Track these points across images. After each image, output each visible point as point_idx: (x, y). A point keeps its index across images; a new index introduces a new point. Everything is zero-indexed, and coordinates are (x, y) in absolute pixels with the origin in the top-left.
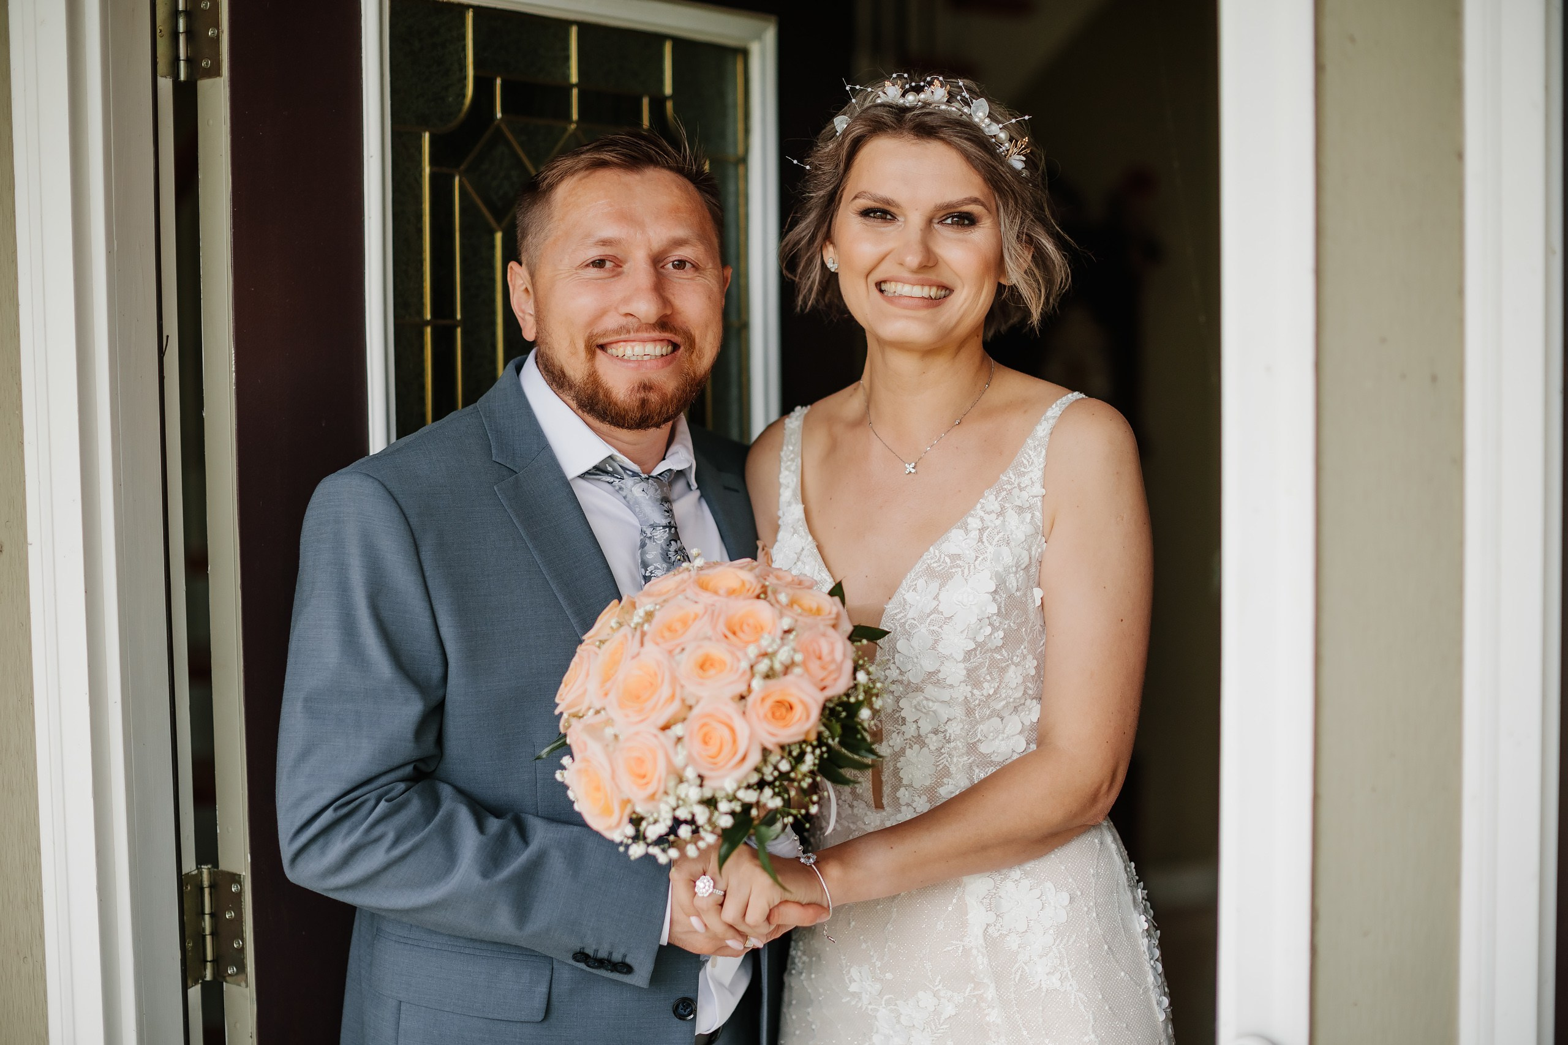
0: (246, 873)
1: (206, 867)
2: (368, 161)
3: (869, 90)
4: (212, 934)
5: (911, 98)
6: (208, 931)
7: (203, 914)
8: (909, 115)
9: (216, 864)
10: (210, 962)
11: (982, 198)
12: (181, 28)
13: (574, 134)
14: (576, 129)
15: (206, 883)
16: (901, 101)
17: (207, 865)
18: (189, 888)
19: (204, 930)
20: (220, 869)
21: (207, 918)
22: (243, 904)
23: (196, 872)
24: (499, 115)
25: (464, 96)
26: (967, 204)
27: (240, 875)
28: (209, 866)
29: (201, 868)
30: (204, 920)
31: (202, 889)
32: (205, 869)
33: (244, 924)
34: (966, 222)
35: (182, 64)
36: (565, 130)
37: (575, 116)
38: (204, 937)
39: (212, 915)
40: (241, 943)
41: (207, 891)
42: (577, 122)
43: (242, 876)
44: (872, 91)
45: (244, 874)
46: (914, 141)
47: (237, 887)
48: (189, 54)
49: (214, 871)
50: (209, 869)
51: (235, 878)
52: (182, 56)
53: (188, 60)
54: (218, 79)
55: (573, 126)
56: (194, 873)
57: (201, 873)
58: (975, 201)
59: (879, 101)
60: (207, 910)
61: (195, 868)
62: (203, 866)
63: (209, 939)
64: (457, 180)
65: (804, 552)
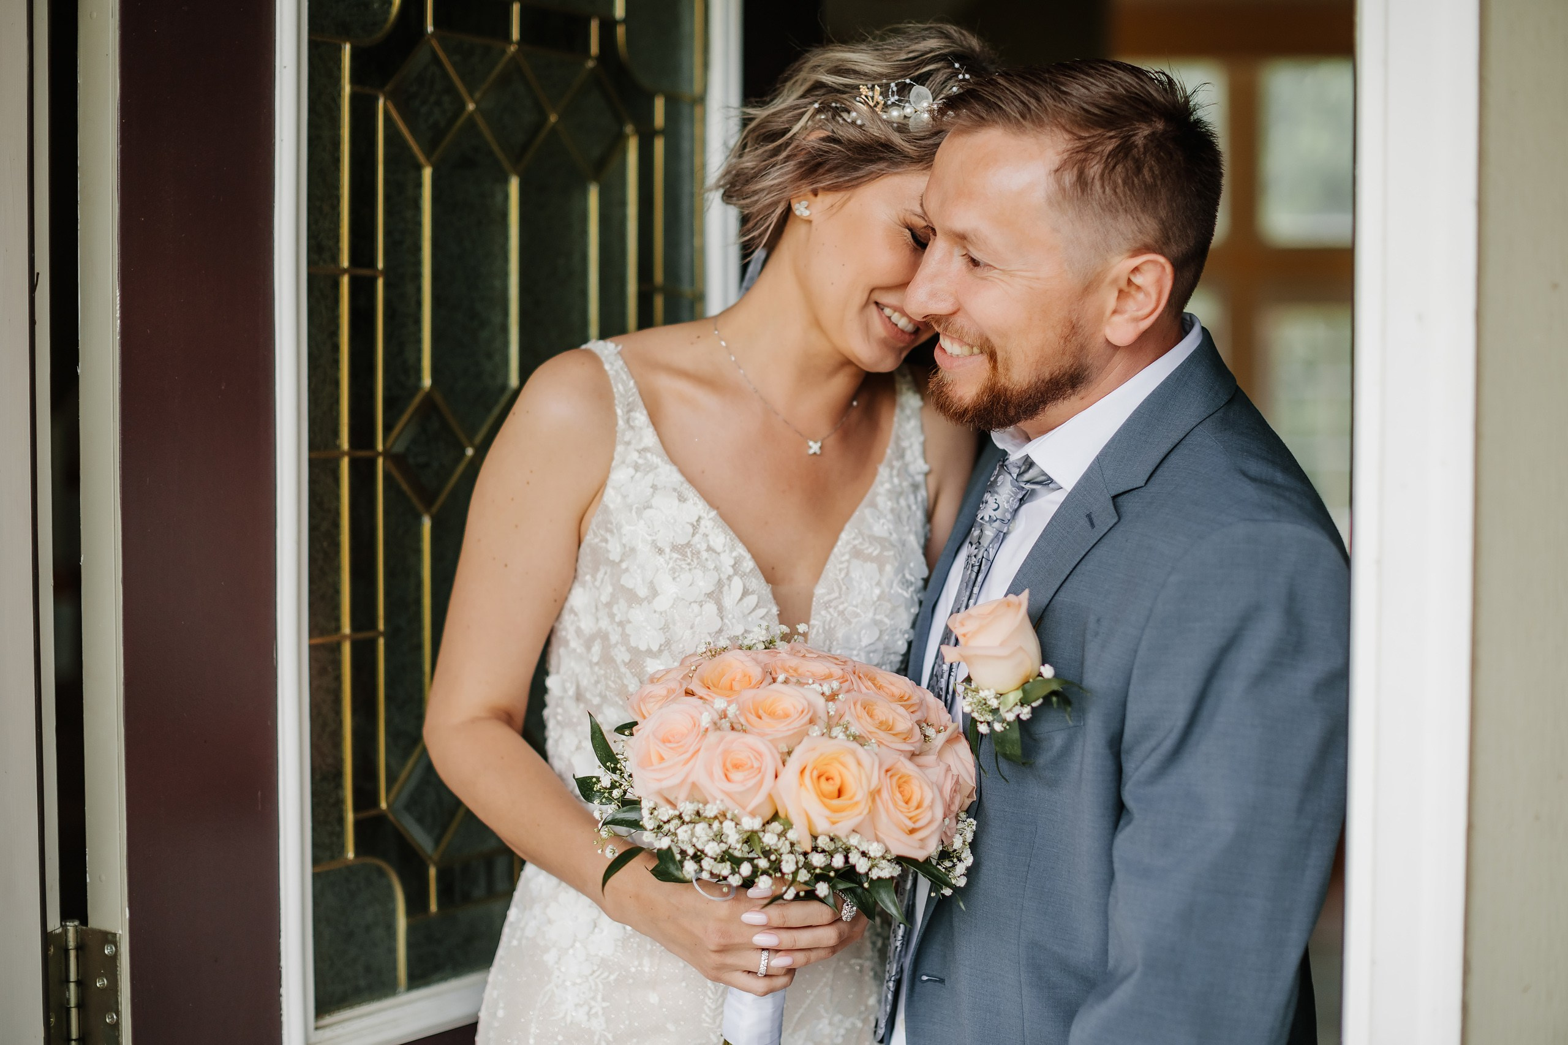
0: (123, 932)
1: (71, 924)
2: (280, 72)
4: (79, 1006)
6: (73, 1003)
7: (68, 981)
9: (84, 921)
10: (75, 1040)
13: (513, 58)
14: (518, 51)
15: (72, 944)
17: (73, 922)
18: (52, 950)
19: (68, 1000)
20: (89, 926)
21: (72, 986)
22: (118, 969)
23: (60, 930)
24: (430, 29)
25: (390, 3)
27: (116, 934)
28: (76, 923)
29: (66, 926)
30: (68, 989)
31: (66, 951)
32: (71, 926)
33: (119, 994)
36: (504, 52)
37: (516, 34)
38: (68, 1010)
39: (79, 983)
40: (115, 1017)
41: (72, 954)
42: (519, 43)
43: (118, 936)
45: (120, 932)
47: (111, 948)
49: (82, 930)
50: (76, 926)
51: (109, 938)
55: (513, 48)
56: (57, 931)
57: (66, 931)
60: (73, 976)
61: (59, 925)
62: (68, 924)
63: (74, 1013)
64: (381, 102)
65: (703, 522)
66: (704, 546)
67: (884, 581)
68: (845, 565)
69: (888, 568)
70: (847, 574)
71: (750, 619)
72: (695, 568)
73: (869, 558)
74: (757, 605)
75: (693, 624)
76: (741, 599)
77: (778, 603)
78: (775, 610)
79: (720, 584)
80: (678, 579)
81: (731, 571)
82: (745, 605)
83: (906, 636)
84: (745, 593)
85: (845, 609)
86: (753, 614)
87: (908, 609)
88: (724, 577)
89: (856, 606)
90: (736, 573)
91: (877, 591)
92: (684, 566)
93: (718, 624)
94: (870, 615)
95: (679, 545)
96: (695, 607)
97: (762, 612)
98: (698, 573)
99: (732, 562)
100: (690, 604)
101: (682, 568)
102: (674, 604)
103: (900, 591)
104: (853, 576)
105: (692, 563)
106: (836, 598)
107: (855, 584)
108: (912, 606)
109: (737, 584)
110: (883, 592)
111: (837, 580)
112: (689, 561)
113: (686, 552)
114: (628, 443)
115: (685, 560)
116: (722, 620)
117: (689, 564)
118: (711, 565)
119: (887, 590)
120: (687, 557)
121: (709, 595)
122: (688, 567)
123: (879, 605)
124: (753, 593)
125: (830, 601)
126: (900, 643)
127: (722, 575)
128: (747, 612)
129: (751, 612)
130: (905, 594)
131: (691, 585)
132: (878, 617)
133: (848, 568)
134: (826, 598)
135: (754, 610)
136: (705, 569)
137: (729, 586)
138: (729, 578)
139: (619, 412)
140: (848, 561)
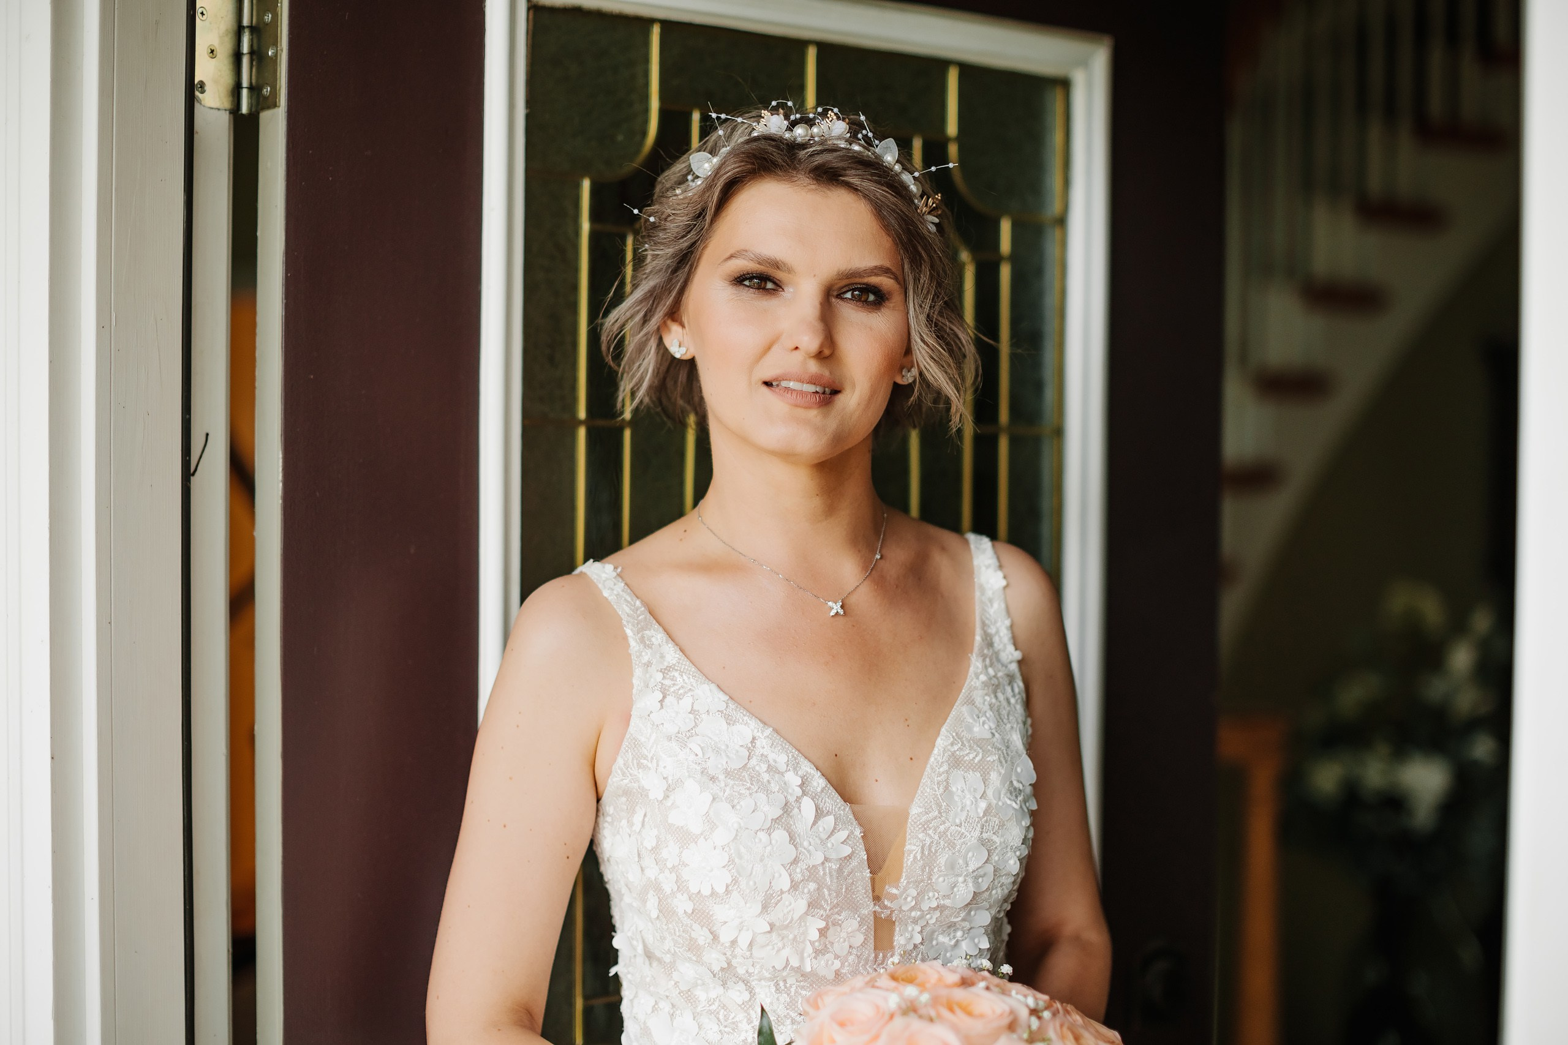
3: (740, 120)
5: (800, 131)
8: (802, 154)
11: (894, 270)
12: (245, 49)
16: (787, 135)
25: (644, 133)
26: (876, 275)
34: (872, 298)
35: (245, 93)
44: (743, 122)
46: (813, 187)
48: (254, 81)
52: (245, 83)
53: (251, 88)
54: (276, 110)
58: (885, 271)
59: (755, 134)
65: (758, 743)
66: (764, 767)
67: (990, 793)
68: (944, 777)
69: (994, 777)
70: (946, 788)
71: (829, 845)
72: (756, 792)
73: (972, 767)
74: (835, 828)
75: (763, 855)
76: (815, 823)
77: (860, 824)
78: (858, 832)
79: (786, 808)
80: (738, 807)
81: (799, 792)
82: (821, 829)
83: (1018, 853)
84: (819, 814)
85: (947, 830)
86: (833, 839)
87: (1019, 822)
88: (792, 799)
89: (960, 825)
90: (804, 793)
91: (983, 805)
92: (743, 791)
93: (791, 853)
94: (977, 833)
95: (735, 770)
96: (762, 835)
97: (843, 835)
98: (762, 796)
99: (800, 782)
100: (756, 833)
101: (740, 794)
102: (736, 835)
103: (1009, 802)
104: (954, 789)
105: (753, 787)
106: (935, 818)
107: (956, 798)
108: (1023, 819)
109: (808, 807)
110: (989, 806)
111: (936, 795)
112: (748, 785)
113: (744, 777)
114: (648, 664)
115: (743, 785)
116: (797, 849)
117: (749, 789)
118: (774, 787)
119: (994, 802)
120: (745, 781)
121: (776, 821)
122: (748, 792)
123: (986, 822)
124: (828, 813)
125: (929, 821)
126: (1012, 862)
127: (789, 797)
128: (824, 836)
129: (827, 839)
130: (1014, 805)
131: (754, 811)
132: (985, 835)
133: (947, 780)
134: (924, 818)
135: (832, 833)
136: (768, 792)
137: (799, 808)
138: (798, 800)
139: (629, 632)
140: (947, 772)
